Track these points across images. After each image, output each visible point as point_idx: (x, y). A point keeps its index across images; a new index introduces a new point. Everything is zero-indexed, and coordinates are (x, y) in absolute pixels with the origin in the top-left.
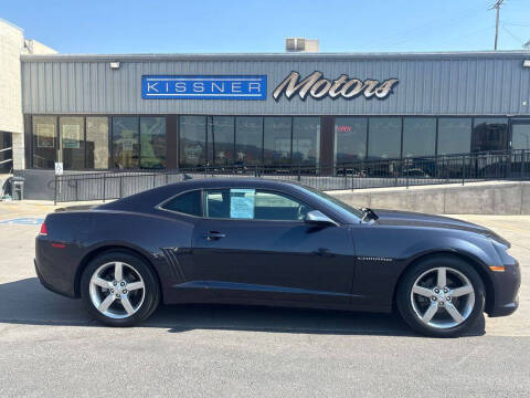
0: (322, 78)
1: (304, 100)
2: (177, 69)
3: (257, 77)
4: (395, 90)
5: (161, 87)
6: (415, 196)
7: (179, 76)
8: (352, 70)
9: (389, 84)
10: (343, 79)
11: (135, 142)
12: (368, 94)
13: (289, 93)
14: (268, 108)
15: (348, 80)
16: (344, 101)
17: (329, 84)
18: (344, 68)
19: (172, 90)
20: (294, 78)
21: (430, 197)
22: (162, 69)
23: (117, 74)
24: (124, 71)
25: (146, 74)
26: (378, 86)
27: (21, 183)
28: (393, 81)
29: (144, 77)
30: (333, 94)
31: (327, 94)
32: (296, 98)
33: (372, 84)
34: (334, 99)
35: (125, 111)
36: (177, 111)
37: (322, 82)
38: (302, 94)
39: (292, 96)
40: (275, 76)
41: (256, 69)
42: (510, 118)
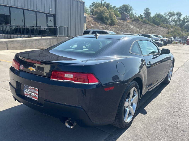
6: (25, 42)
42: (47, 14)
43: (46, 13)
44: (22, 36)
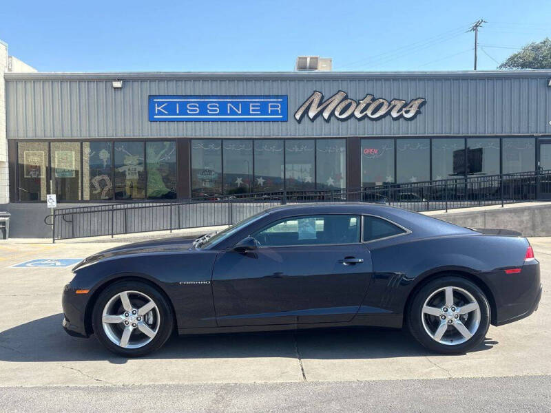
0: (346, 98)
1: (328, 121)
2: (189, 89)
3: (277, 97)
4: (422, 109)
5: (171, 109)
6: (454, 219)
7: (191, 97)
8: (378, 89)
9: (416, 104)
10: (368, 99)
11: (141, 169)
12: (394, 114)
13: (312, 114)
14: (289, 129)
15: (374, 100)
16: (370, 122)
17: (354, 105)
18: (368, 87)
19: (183, 112)
20: (317, 98)
21: (469, 221)
22: (172, 89)
23: (119, 94)
24: (128, 90)
25: (153, 93)
26: (405, 106)
27: (7, 219)
28: (420, 101)
29: (151, 97)
30: (358, 115)
31: (352, 115)
32: (319, 119)
33: (399, 104)
34: (360, 119)
35: (129, 135)
36: (189, 135)
37: (347, 102)
38: (326, 115)
39: (316, 117)
40: (296, 96)
41: (276, 89)
42: (536, 138)
43: (532, 136)
44: (446, 205)
